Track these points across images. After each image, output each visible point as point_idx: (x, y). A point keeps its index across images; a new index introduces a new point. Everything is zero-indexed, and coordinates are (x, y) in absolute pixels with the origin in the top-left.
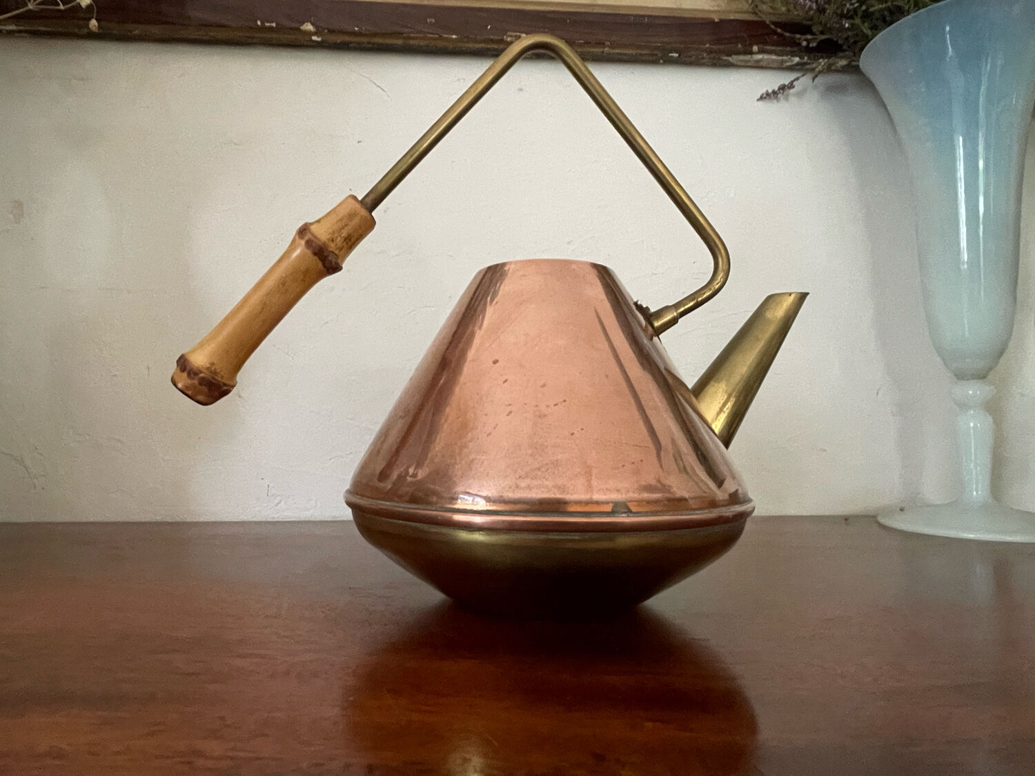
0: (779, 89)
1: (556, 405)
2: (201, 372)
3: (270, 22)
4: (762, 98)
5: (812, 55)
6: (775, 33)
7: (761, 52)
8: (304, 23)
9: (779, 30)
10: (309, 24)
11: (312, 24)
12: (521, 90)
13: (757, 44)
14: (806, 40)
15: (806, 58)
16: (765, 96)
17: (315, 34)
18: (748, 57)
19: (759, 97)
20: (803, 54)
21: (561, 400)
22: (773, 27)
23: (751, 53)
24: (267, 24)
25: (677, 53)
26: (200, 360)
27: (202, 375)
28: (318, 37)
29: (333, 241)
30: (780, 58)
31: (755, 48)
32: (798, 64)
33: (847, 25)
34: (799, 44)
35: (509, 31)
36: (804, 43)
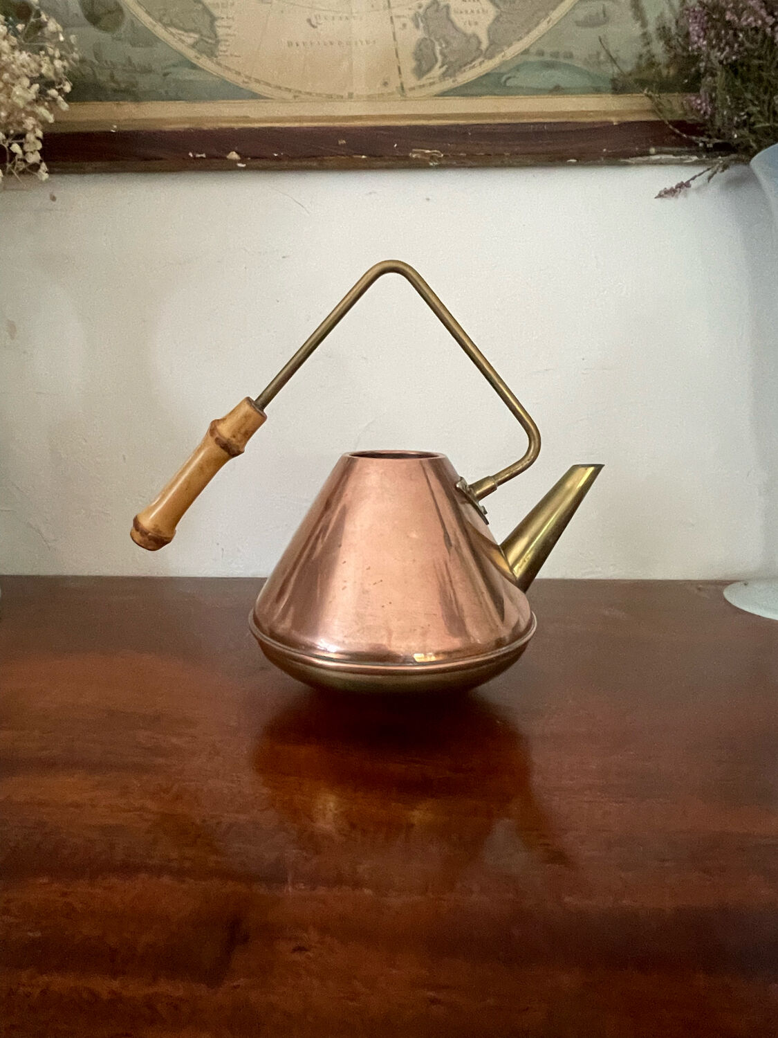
0: (677, 187)
1: (375, 583)
2: (149, 532)
3: (200, 154)
4: (660, 196)
5: (710, 154)
6: (674, 133)
7: (657, 153)
8: (229, 152)
9: (677, 131)
10: (234, 153)
11: (237, 153)
12: (428, 199)
13: (654, 146)
14: (702, 142)
15: (704, 156)
16: (663, 193)
17: (240, 161)
18: (646, 158)
19: (657, 195)
20: (701, 153)
21: (379, 580)
22: (671, 127)
23: (648, 154)
24: (198, 156)
25: (575, 158)
26: (147, 523)
27: (150, 534)
28: (243, 163)
29: (234, 437)
30: (678, 157)
31: (653, 150)
32: (696, 161)
33: (736, 136)
34: (697, 145)
35: (415, 148)
36: (701, 145)
